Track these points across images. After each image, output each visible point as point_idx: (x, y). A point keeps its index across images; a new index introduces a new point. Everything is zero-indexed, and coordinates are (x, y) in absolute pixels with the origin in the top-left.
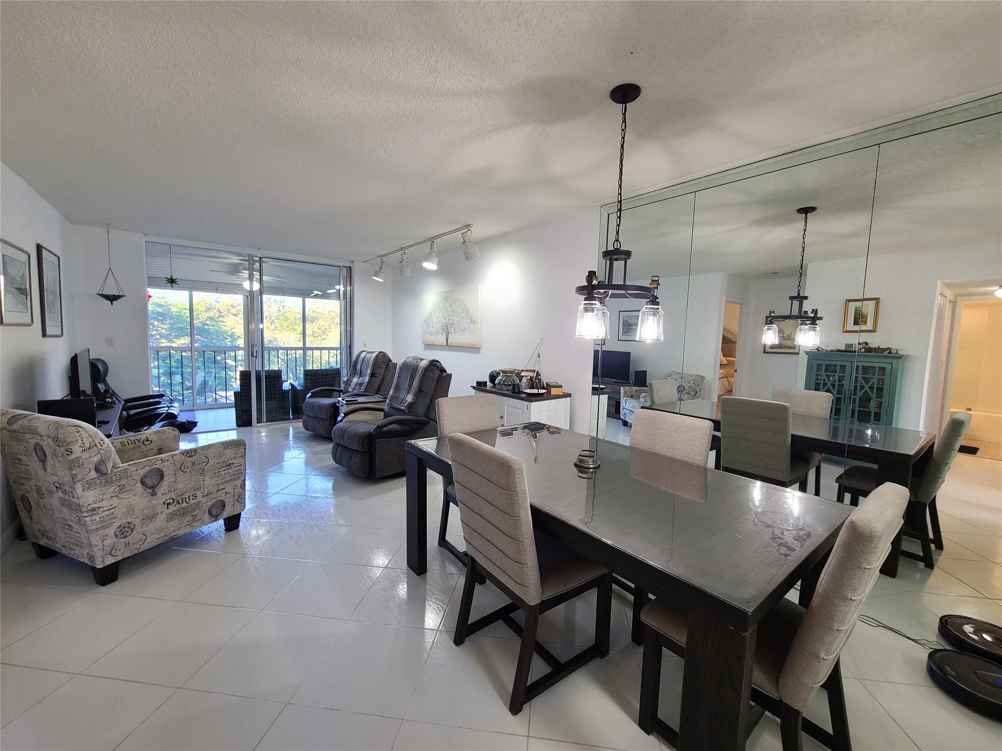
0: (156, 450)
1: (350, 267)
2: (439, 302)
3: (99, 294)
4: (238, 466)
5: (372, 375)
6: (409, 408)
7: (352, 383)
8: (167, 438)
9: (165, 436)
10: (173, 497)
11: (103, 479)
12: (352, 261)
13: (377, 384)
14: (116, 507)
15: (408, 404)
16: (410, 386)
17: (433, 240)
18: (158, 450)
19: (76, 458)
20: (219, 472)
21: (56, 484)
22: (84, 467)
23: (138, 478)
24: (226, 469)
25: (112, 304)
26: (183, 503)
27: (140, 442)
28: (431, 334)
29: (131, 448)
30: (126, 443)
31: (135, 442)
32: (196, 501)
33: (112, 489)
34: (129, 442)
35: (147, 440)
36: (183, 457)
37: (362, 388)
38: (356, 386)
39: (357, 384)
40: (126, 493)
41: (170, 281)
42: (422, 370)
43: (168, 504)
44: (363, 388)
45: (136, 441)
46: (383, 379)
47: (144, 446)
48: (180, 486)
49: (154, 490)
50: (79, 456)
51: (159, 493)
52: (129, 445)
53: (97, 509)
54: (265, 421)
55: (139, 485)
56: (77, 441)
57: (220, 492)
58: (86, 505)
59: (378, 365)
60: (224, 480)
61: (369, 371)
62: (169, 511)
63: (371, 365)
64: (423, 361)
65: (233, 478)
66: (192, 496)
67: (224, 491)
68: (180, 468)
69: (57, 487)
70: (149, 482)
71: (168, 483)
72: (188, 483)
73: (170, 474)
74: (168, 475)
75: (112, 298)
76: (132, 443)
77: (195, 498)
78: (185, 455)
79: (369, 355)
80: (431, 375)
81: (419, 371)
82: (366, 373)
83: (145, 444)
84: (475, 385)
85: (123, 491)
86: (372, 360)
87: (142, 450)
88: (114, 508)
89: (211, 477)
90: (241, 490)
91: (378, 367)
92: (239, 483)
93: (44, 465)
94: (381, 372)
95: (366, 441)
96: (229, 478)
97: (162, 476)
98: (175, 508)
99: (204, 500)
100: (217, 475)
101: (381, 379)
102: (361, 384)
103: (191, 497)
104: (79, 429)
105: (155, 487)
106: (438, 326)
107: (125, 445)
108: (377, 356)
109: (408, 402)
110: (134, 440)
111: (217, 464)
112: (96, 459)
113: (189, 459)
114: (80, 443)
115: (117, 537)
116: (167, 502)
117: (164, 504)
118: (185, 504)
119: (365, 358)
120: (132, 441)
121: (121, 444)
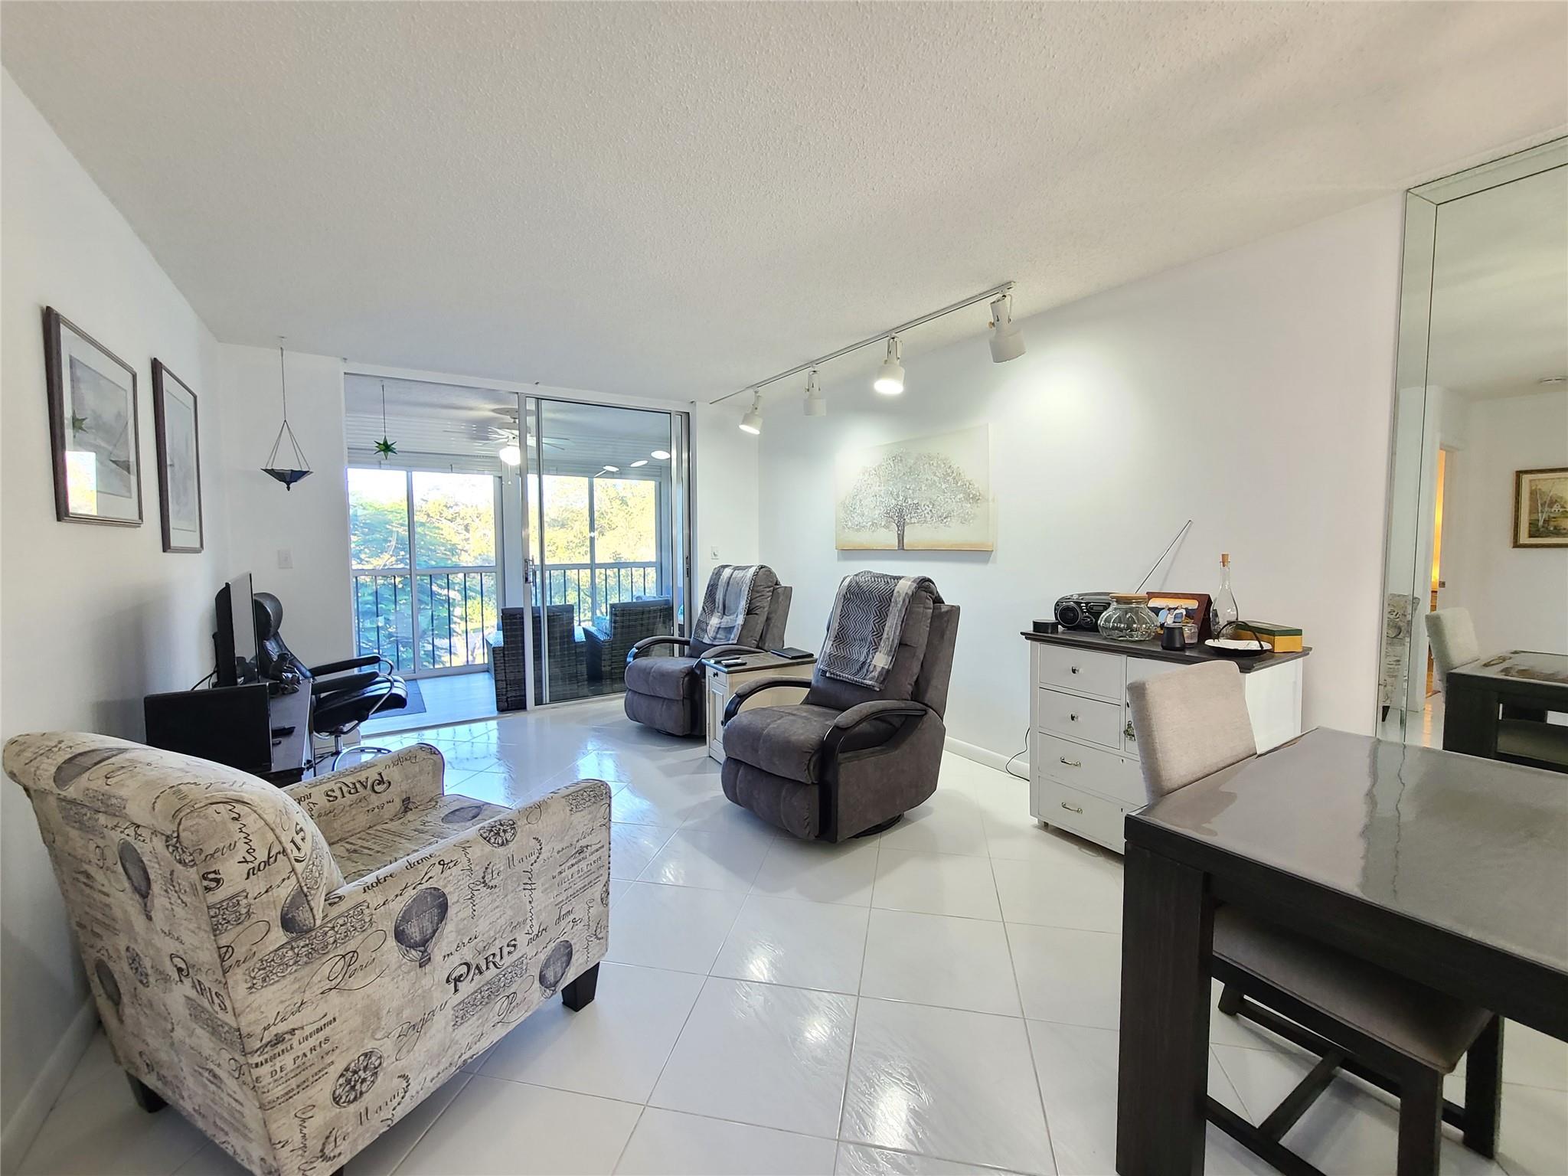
0: (398, 804)
1: (688, 413)
2: (880, 466)
3: (266, 470)
4: (597, 850)
5: (750, 612)
6: (882, 683)
7: (709, 627)
10: (468, 959)
11: (302, 944)
12: (692, 402)
13: (759, 628)
14: (334, 1019)
15: (880, 673)
16: (879, 633)
17: (894, 335)
18: (403, 802)
19: (233, 897)
20: (561, 873)
21: (177, 960)
22: (254, 921)
23: (389, 926)
24: (574, 861)
25: (289, 489)
26: (487, 968)
27: (365, 787)
28: (859, 528)
29: (349, 803)
30: (338, 793)
31: (355, 787)
32: (515, 956)
33: (326, 969)
34: (345, 789)
35: (381, 782)
36: (488, 848)
37: (732, 636)
38: (717, 633)
39: (719, 628)
40: (360, 974)
41: (383, 447)
42: (904, 601)
43: (458, 980)
44: (734, 637)
45: (358, 785)
46: (768, 619)
48: (482, 926)
49: (425, 951)
50: (240, 889)
51: (437, 955)
52: (344, 797)
53: (287, 1037)
54: (548, 701)
55: (392, 942)
56: (232, 847)
57: (563, 923)
58: (258, 1030)
59: (758, 592)
60: (570, 892)
61: (743, 604)
62: (460, 997)
63: (746, 593)
64: (901, 581)
65: (587, 881)
66: (508, 946)
67: (571, 917)
68: (483, 878)
69: (180, 970)
70: (414, 931)
71: (457, 925)
72: (498, 915)
73: (461, 901)
74: (458, 901)
75: (289, 478)
76: (350, 793)
77: (512, 949)
78: (492, 841)
79: (738, 574)
80: (921, 610)
81: (896, 603)
82: (738, 607)
83: (376, 793)
84: (1030, 629)
85: (352, 967)
86: (748, 581)
87: (371, 807)
88: (330, 1023)
89: (546, 889)
90: (601, 908)
91: (758, 595)
92: (597, 890)
93: (146, 905)
94: (765, 603)
95: (814, 759)
96: (580, 885)
97: (443, 908)
98: (473, 986)
99: (530, 951)
100: (558, 879)
101: (765, 618)
102: (729, 630)
103: (506, 950)
104: (239, 808)
105: (427, 941)
106: (877, 512)
107: (336, 797)
108: (756, 574)
109: (879, 669)
110: (354, 784)
111: (558, 852)
112: (284, 892)
113: (501, 849)
114: (242, 848)
115: (337, 1103)
116: (453, 977)
117: (448, 981)
118: (493, 970)
119: (730, 578)
120: (351, 786)
121: (328, 795)
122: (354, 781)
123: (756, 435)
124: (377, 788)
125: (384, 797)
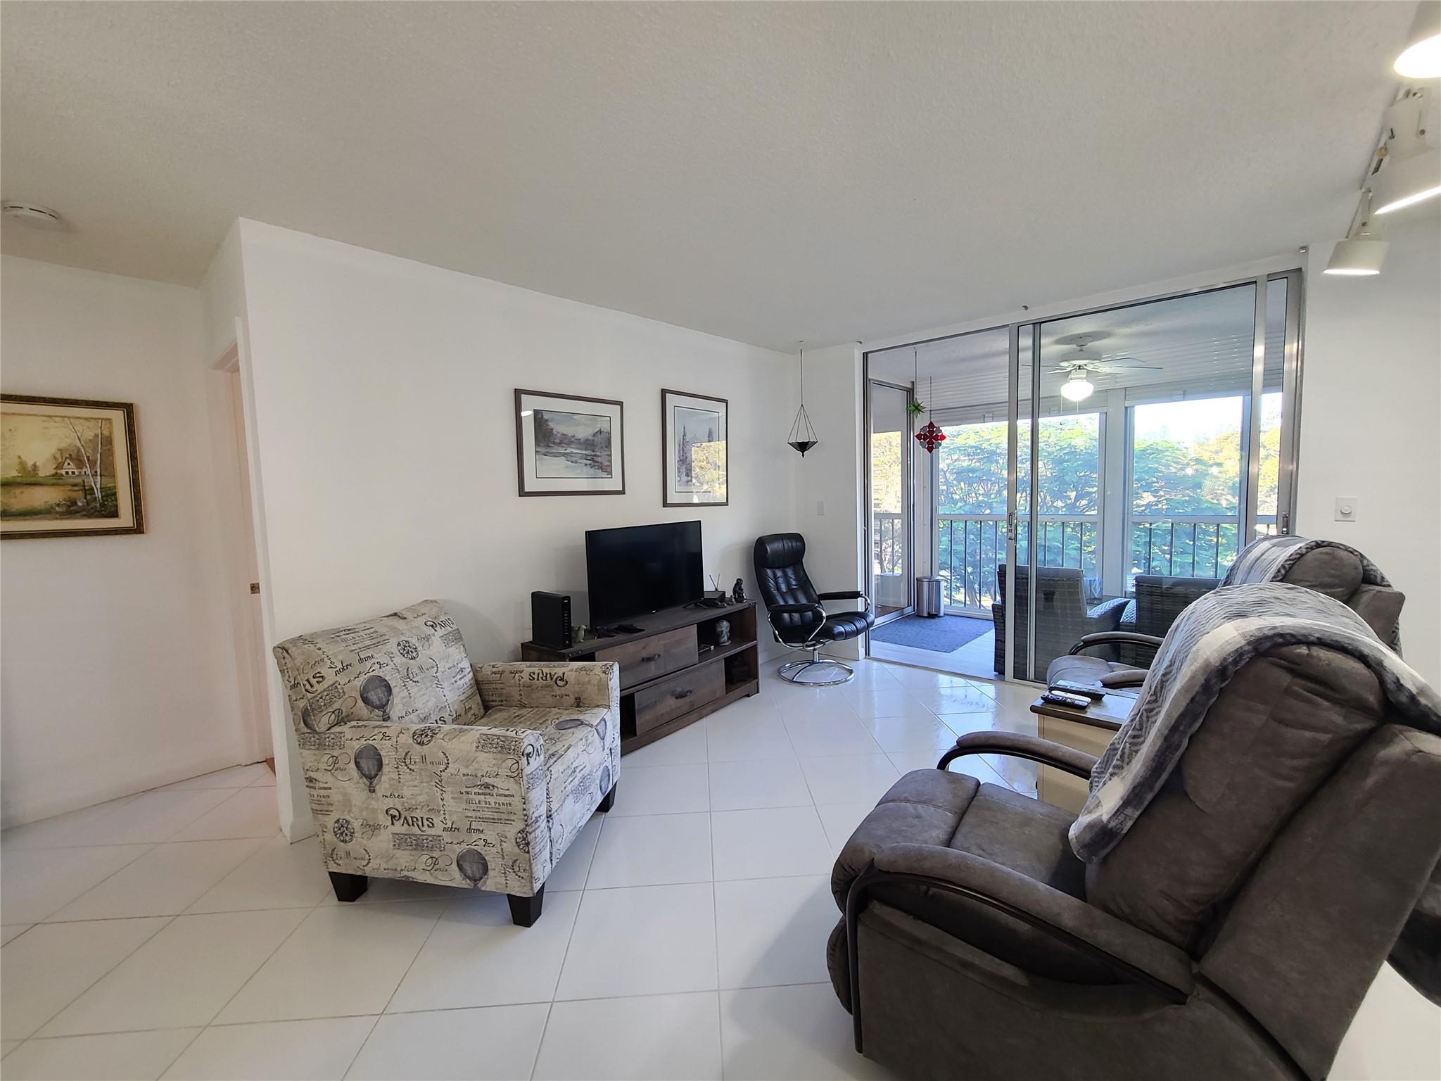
0: (571, 699)
1: (1301, 269)
4: (507, 796)
8: (589, 682)
9: (587, 679)
10: (397, 805)
12: (1302, 248)
14: (331, 788)
18: (576, 699)
20: (468, 793)
23: (352, 753)
24: (480, 791)
29: (540, 685)
30: (535, 676)
32: (433, 832)
33: (326, 756)
34: (541, 675)
35: (562, 679)
40: (340, 772)
41: (914, 408)
45: (548, 676)
47: (556, 687)
48: (404, 791)
49: (372, 784)
51: (379, 791)
53: (314, 781)
55: (352, 763)
57: (475, 836)
60: (479, 814)
62: (394, 829)
65: (496, 816)
67: (483, 836)
68: (405, 759)
70: (363, 764)
71: (387, 778)
72: (418, 793)
73: (389, 764)
74: (386, 763)
75: (803, 447)
76: (542, 678)
85: (336, 763)
88: (329, 789)
89: (455, 798)
90: (517, 850)
92: (511, 832)
96: (488, 814)
97: (378, 761)
98: (403, 829)
99: (446, 838)
100: (465, 797)
105: (371, 776)
110: (547, 674)
111: (464, 775)
117: (385, 810)
118: (417, 830)
119: (1258, 559)
120: (545, 674)
121: (530, 675)
122: (548, 672)
123: (1377, 275)
124: (558, 682)
125: (563, 691)
